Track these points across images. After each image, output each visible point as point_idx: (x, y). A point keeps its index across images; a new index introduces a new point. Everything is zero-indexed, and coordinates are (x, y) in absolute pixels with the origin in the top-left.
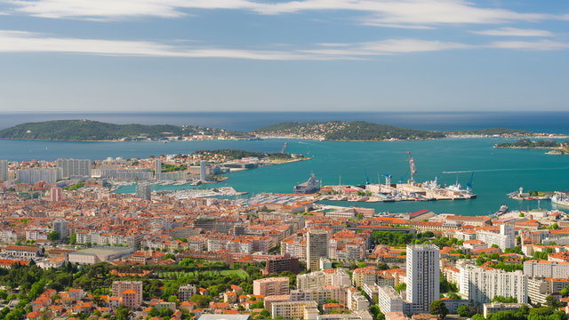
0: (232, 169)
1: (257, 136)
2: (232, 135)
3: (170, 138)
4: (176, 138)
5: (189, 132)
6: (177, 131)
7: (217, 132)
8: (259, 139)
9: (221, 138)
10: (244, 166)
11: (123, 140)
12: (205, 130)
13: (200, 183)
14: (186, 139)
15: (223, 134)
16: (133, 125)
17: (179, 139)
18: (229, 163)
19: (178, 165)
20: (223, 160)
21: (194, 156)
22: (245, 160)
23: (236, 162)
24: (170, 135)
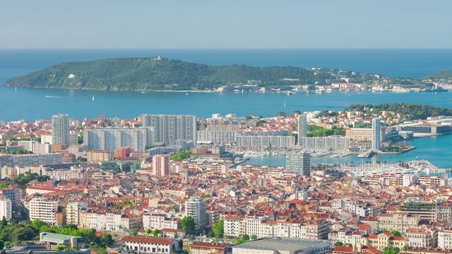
0: (416, 135)
1: (436, 84)
2: (394, 83)
3: (296, 89)
4: (305, 87)
5: (324, 79)
6: (305, 76)
7: (369, 79)
8: (440, 90)
9: (377, 88)
10: (434, 130)
11: (220, 89)
12: (349, 75)
13: (372, 154)
14: (321, 88)
15: (380, 81)
16: (235, 66)
17: (310, 88)
18: (407, 124)
19: (330, 127)
20: (397, 121)
21: (349, 114)
22: (433, 122)
23: (420, 123)
24: (294, 83)
